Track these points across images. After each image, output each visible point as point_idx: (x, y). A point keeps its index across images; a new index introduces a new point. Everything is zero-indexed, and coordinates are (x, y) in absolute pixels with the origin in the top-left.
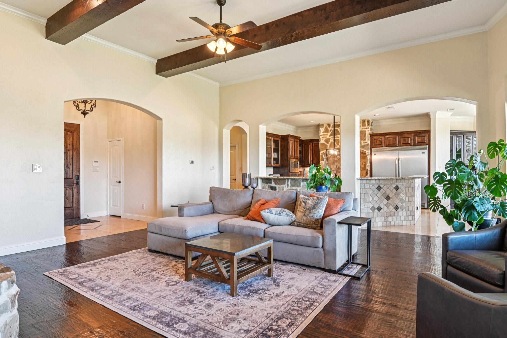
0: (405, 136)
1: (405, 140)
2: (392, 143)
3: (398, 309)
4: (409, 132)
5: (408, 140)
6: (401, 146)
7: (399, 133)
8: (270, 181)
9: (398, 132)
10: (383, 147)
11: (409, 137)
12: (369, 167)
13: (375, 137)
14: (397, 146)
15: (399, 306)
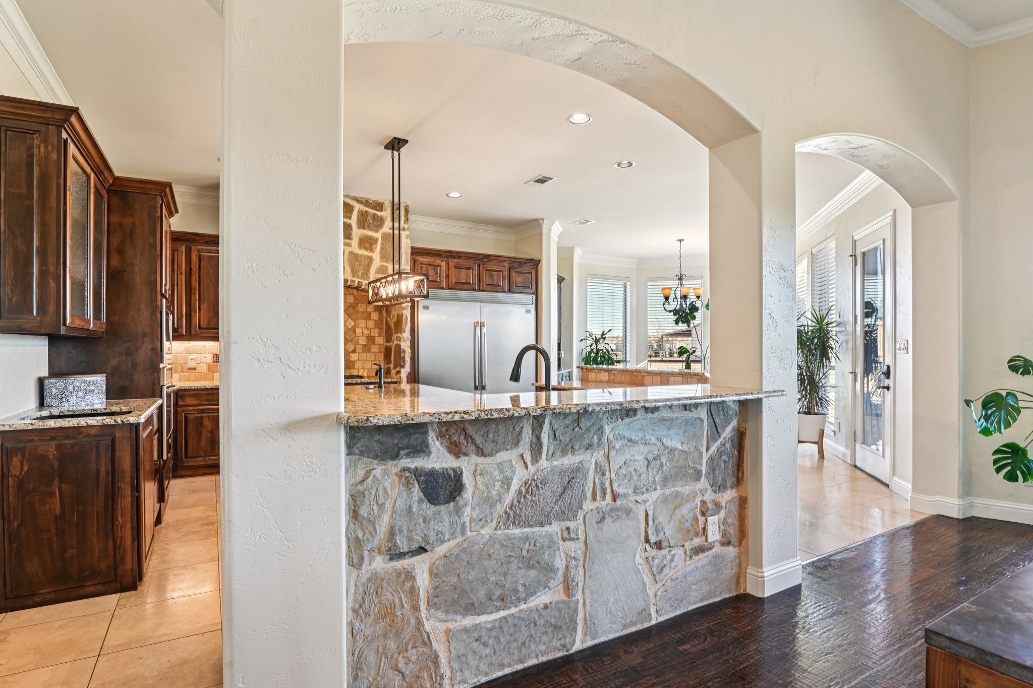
0: (492, 266)
1: (492, 277)
2: (464, 281)
4: (502, 259)
5: (499, 278)
6: (483, 291)
7: (481, 257)
8: (414, 439)
9: (479, 254)
10: (443, 288)
11: (500, 271)
12: (408, 343)
13: (421, 259)
14: (475, 290)
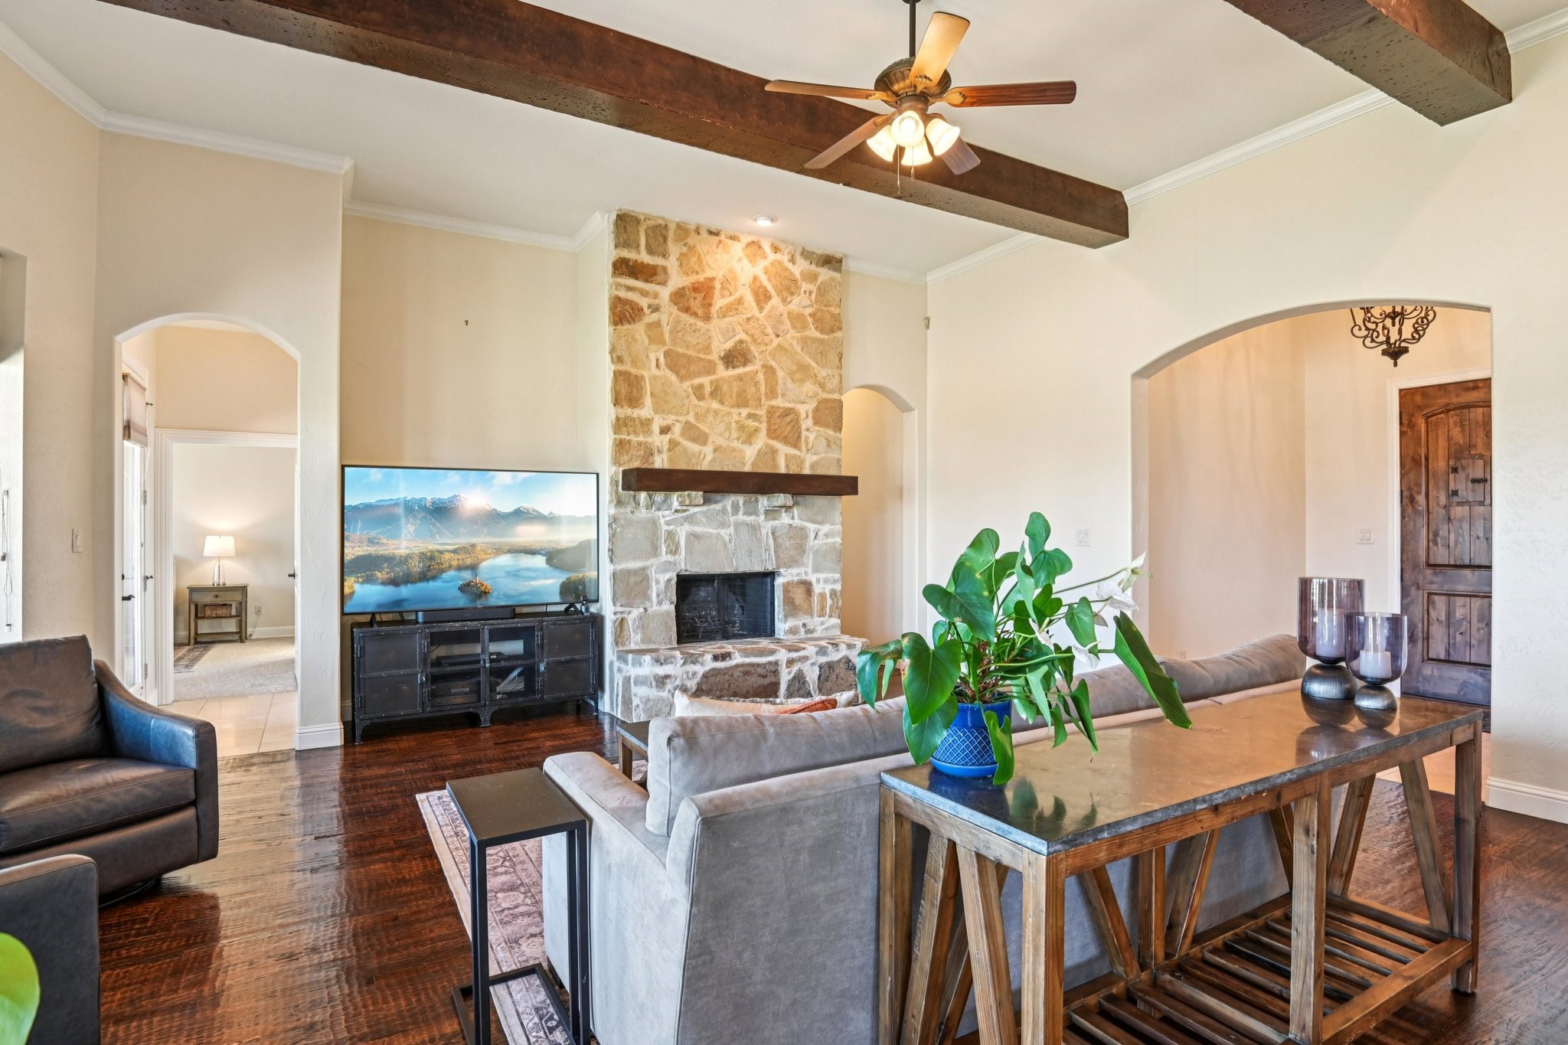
3: (271, 954)
15: (271, 961)
